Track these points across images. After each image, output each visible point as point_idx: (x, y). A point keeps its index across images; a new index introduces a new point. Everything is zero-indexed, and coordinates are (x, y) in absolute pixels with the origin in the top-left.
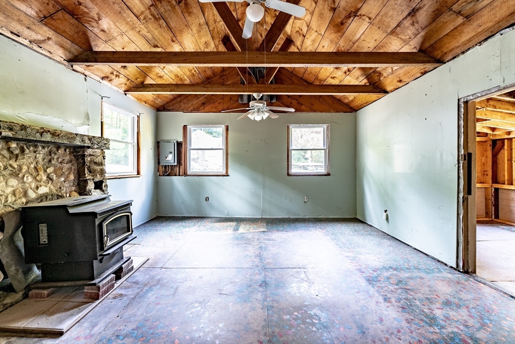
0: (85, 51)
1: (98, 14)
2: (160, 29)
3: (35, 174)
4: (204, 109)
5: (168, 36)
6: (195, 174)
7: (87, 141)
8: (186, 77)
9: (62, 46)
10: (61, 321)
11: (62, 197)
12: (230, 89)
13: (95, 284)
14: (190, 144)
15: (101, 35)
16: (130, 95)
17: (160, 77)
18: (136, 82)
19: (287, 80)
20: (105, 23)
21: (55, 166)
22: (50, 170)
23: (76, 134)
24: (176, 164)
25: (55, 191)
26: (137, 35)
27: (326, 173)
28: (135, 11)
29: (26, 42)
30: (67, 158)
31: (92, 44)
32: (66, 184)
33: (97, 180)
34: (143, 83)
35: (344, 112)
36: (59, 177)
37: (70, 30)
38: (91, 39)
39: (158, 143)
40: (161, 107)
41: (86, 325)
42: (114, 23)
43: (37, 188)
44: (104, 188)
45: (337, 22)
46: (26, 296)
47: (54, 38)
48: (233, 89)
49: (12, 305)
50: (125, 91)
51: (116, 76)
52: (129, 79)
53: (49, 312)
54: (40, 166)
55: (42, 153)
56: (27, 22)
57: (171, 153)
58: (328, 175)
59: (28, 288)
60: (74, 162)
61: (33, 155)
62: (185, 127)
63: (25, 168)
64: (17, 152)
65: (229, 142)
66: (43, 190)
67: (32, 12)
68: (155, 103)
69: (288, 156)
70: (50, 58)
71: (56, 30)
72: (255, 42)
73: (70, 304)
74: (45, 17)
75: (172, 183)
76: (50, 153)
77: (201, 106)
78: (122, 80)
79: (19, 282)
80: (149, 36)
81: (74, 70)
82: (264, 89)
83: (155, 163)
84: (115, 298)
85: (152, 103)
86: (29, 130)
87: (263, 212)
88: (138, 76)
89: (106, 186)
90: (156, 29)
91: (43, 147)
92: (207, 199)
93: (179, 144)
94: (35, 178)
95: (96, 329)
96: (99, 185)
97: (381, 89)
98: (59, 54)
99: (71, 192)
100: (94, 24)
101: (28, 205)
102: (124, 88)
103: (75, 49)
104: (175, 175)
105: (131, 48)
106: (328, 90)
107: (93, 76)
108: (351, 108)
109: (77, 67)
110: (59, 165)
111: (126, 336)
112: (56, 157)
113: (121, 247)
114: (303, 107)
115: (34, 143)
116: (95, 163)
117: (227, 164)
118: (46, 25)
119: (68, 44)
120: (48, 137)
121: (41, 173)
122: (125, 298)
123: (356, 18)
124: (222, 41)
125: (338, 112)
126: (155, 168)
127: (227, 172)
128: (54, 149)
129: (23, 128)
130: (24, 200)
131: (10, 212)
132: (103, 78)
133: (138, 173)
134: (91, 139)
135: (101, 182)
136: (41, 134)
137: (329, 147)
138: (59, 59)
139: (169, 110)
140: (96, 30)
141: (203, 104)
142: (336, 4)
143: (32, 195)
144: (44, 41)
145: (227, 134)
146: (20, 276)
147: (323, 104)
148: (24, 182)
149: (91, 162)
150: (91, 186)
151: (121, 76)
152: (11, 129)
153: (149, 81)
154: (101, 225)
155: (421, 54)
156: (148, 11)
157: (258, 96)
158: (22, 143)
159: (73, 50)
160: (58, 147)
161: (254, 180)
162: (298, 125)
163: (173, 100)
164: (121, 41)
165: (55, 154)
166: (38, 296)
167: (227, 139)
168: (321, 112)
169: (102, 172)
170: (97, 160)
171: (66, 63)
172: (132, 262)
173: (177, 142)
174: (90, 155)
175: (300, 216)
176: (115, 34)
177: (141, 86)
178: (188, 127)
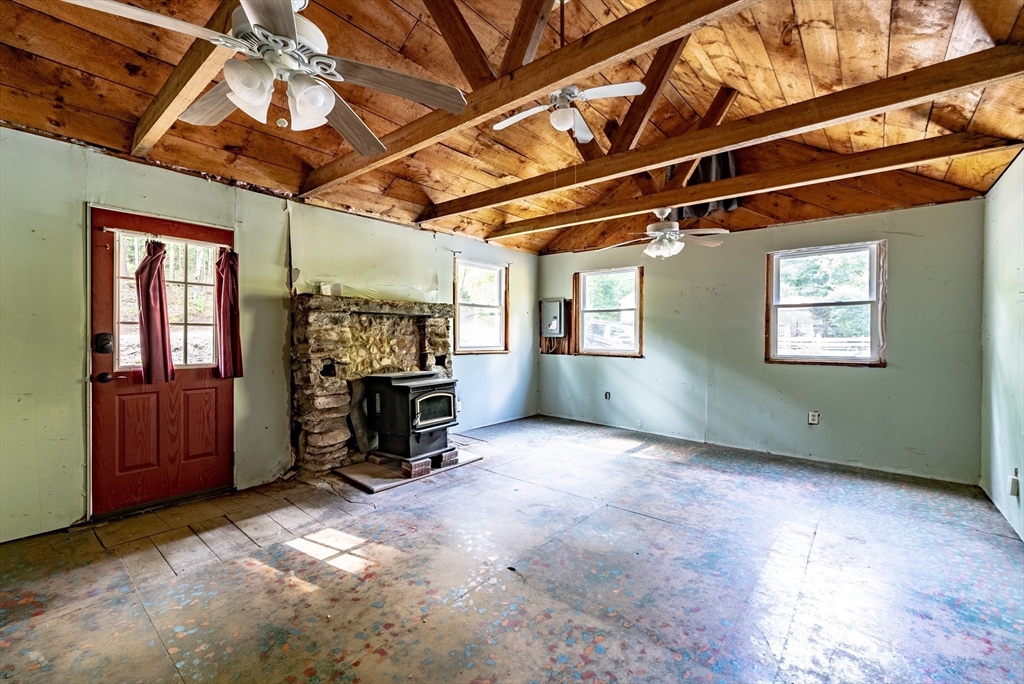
0: (427, 206)
1: (427, 168)
2: (498, 156)
3: (380, 346)
4: (604, 242)
5: (513, 158)
6: (590, 352)
7: (427, 310)
8: (565, 199)
9: (406, 209)
10: (377, 484)
11: (402, 370)
12: (614, 210)
13: (408, 462)
14: (584, 304)
15: (436, 186)
16: (493, 241)
17: (525, 209)
18: (494, 224)
19: (767, 155)
20: (436, 175)
21: (398, 338)
22: (393, 342)
23: (415, 303)
24: (562, 335)
25: (396, 363)
26: (474, 172)
27: (875, 359)
28: (462, 149)
29: (377, 216)
30: (411, 329)
31: (432, 198)
32: (408, 358)
33: (438, 354)
34: (504, 223)
35: (939, 203)
36: (401, 349)
37: (407, 192)
38: (429, 194)
39: (540, 303)
40: (544, 248)
41: (391, 493)
42: (445, 170)
43: (381, 359)
44: (446, 365)
45: (776, 45)
46: (367, 459)
47: (396, 204)
48: (620, 209)
49: (357, 463)
50: (485, 238)
51: (468, 223)
52: (484, 224)
53: (374, 475)
54: (384, 337)
55: (387, 324)
56: (374, 199)
57: (556, 318)
58: (882, 365)
59: (369, 453)
60: (416, 333)
61: (378, 327)
62: (576, 276)
63: (372, 339)
64: (366, 324)
65: (644, 297)
66: (386, 362)
67: (376, 190)
68: (531, 244)
69: (768, 320)
70: (399, 224)
71: (397, 197)
72: (683, 105)
73: (390, 475)
74: (385, 189)
75: (557, 365)
76: (394, 324)
77: (599, 238)
78: (477, 226)
79: (365, 446)
80: (490, 167)
81: (423, 229)
82: (673, 199)
83: (534, 334)
84: (424, 482)
85: (527, 246)
86: (370, 304)
87: (708, 432)
88: (494, 216)
89: (450, 362)
90: (494, 157)
91: (388, 319)
92: (607, 395)
93: (568, 304)
94: (379, 349)
95: (395, 499)
96: (440, 361)
97: (992, 136)
98: (407, 218)
99: (412, 366)
100: (427, 179)
101: (373, 375)
102: (482, 234)
103: (419, 208)
104: (563, 353)
105: (473, 190)
106: (816, 173)
107: (443, 230)
108: (963, 188)
109: (426, 224)
110: (402, 337)
111: (410, 510)
112: (399, 328)
113: (445, 429)
114: (808, 208)
115: (380, 316)
116: (437, 335)
117: (641, 337)
118: (388, 195)
119: (410, 205)
120: (386, 309)
121: (385, 344)
122: (432, 485)
123: (802, 29)
124: (605, 131)
125: (914, 205)
126: (534, 341)
127: (641, 352)
128: (398, 320)
129: (367, 302)
130: (370, 370)
131: (357, 380)
132: (454, 230)
133: (506, 349)
134: (431, 307)
135: (444, 357)
136: (381, 307)
137: (885, 296)
138: (405, 222)
139: (555, 252)
140: (430, 184)
141: (603, 234)
142: (751, 20)
143: (377, 366)
144: (390, 210)
145: (641, 283)
146: (365, 440)
147: (866, 193)
148: (370, 353)
149: (431, 333)
150: (431, 360)
151: (474, 222)
152: (357, 305)
153: (511, 219)
154: (413, 401)
155: (1003, 49)
156: (477, 143)
157: (662, 213)
158: (370, 316)
159: (415, 209)
160: (402, 317)
161: (692, 369)
162: (794, 251)
163: (558, 235)
164: (459, 184)
165: (399, 325)
166: (373, 462)
167: (641, 291)
168: (861, 212)
169: (445, 345)
170: (438, 331)
171: (414, 224)
172: (456, 454)
173: (565, 300)
174: (432, 325)
175: (795, 453)
176: (450, 180)
177: (501, 229)
178: (581, 275)
